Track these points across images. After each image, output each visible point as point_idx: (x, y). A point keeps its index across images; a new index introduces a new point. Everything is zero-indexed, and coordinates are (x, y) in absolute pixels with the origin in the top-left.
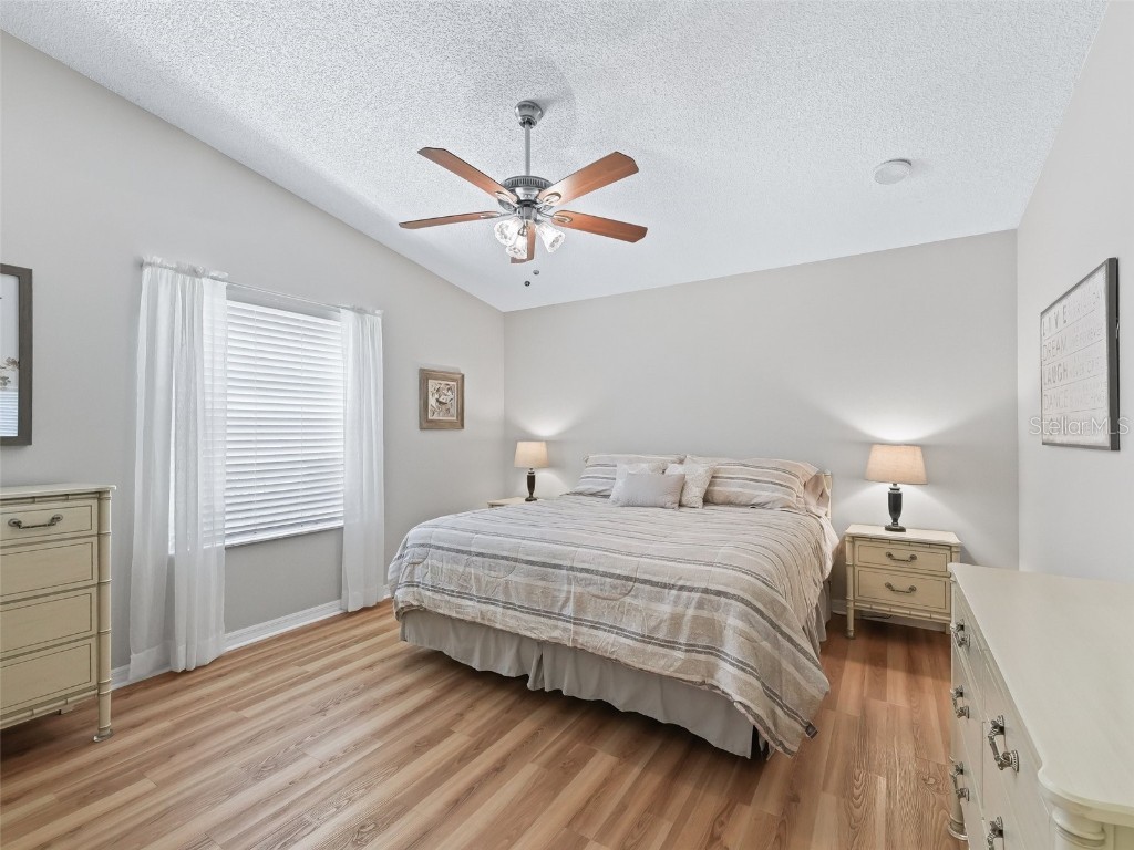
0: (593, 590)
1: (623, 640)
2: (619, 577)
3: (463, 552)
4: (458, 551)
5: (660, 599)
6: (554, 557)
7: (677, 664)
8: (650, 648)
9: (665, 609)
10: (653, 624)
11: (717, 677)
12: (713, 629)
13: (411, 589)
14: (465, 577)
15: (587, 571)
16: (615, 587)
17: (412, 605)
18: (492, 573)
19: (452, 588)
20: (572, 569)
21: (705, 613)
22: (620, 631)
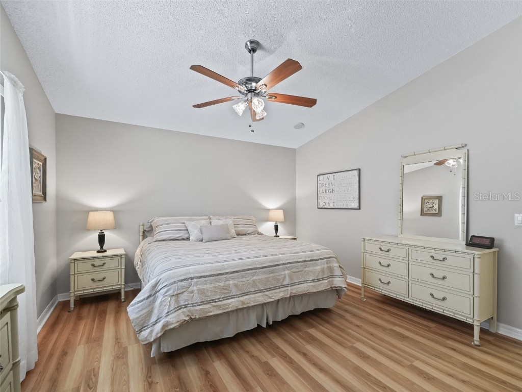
0: (294, 270)
1: (309, 284)
2: (302, 262)
3: (221, 274)
4: (218, 275)
5: (316, 265)
6: (274, 262)
7: (326, 284)
8: (318, 283)
9: (318, 268)
10: (317, 274)
11: (334, 283)
12: (331, 269)
13: (180, 311)
14: (226, 288)
15: (290, 263)
16: (302, 266)
17: (185, 320)
18: (244, 279)
19: (218, 297)
20: (284, 264)
21: (329, 265)
22: (307, 281)
